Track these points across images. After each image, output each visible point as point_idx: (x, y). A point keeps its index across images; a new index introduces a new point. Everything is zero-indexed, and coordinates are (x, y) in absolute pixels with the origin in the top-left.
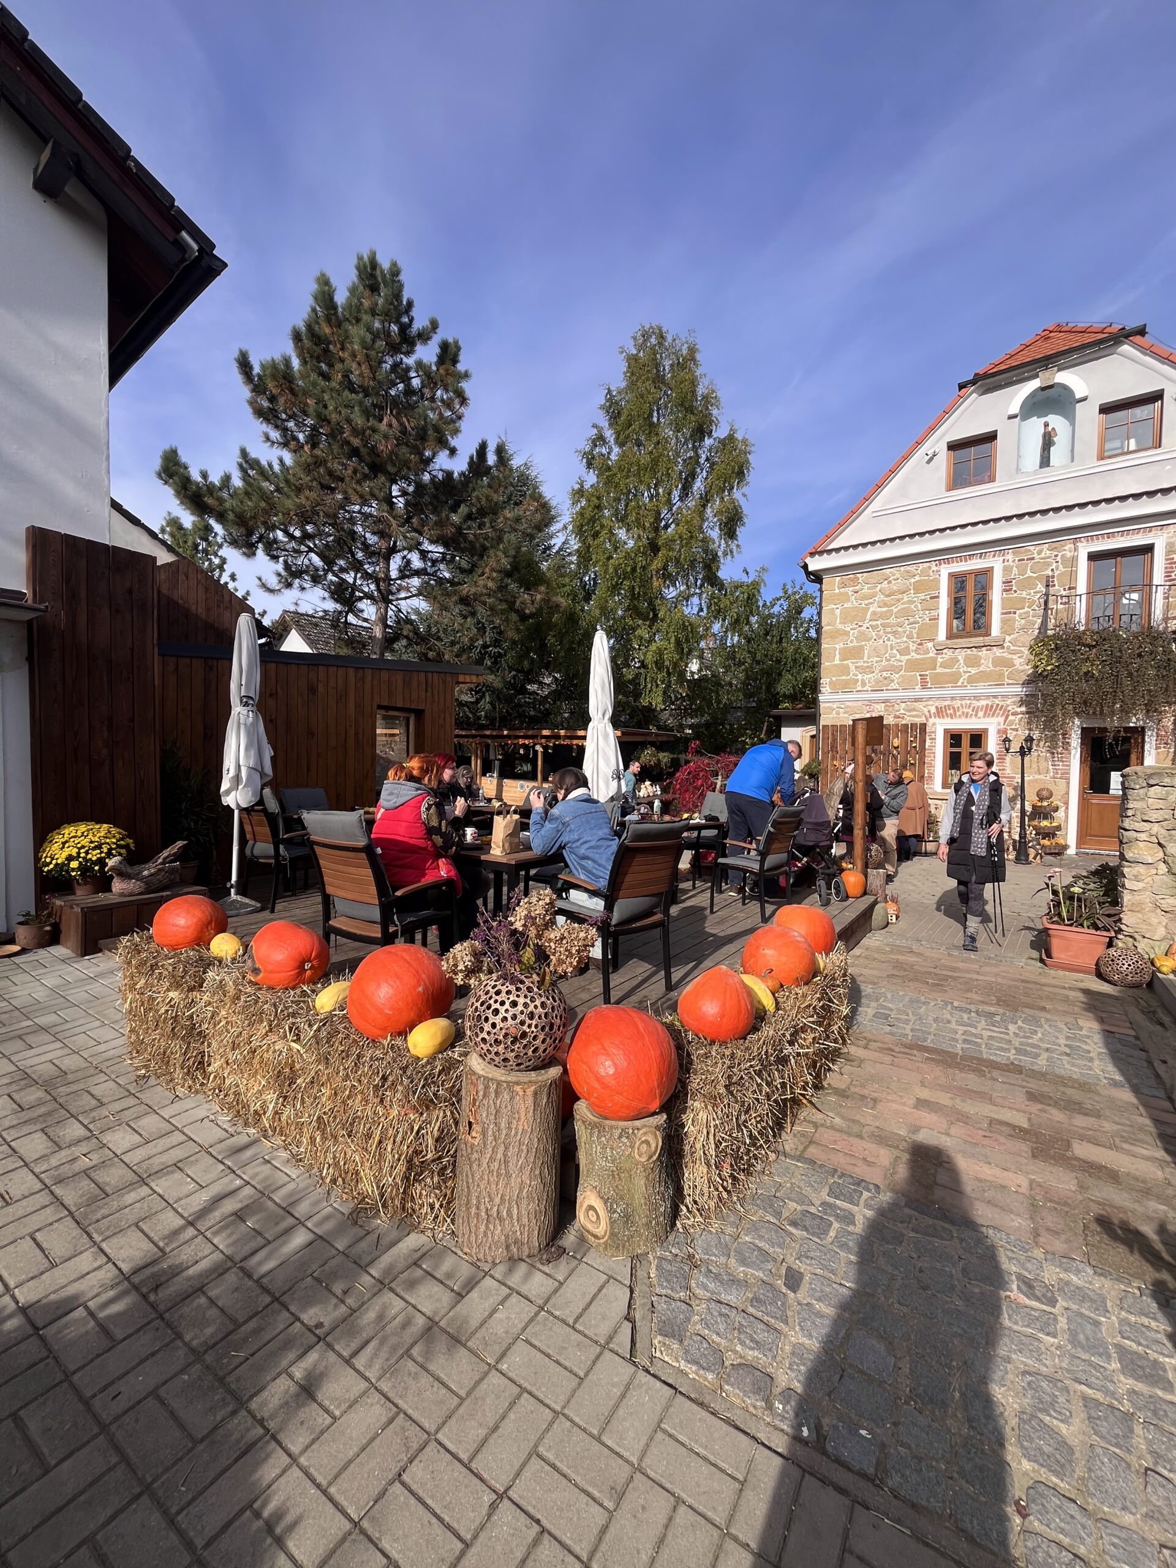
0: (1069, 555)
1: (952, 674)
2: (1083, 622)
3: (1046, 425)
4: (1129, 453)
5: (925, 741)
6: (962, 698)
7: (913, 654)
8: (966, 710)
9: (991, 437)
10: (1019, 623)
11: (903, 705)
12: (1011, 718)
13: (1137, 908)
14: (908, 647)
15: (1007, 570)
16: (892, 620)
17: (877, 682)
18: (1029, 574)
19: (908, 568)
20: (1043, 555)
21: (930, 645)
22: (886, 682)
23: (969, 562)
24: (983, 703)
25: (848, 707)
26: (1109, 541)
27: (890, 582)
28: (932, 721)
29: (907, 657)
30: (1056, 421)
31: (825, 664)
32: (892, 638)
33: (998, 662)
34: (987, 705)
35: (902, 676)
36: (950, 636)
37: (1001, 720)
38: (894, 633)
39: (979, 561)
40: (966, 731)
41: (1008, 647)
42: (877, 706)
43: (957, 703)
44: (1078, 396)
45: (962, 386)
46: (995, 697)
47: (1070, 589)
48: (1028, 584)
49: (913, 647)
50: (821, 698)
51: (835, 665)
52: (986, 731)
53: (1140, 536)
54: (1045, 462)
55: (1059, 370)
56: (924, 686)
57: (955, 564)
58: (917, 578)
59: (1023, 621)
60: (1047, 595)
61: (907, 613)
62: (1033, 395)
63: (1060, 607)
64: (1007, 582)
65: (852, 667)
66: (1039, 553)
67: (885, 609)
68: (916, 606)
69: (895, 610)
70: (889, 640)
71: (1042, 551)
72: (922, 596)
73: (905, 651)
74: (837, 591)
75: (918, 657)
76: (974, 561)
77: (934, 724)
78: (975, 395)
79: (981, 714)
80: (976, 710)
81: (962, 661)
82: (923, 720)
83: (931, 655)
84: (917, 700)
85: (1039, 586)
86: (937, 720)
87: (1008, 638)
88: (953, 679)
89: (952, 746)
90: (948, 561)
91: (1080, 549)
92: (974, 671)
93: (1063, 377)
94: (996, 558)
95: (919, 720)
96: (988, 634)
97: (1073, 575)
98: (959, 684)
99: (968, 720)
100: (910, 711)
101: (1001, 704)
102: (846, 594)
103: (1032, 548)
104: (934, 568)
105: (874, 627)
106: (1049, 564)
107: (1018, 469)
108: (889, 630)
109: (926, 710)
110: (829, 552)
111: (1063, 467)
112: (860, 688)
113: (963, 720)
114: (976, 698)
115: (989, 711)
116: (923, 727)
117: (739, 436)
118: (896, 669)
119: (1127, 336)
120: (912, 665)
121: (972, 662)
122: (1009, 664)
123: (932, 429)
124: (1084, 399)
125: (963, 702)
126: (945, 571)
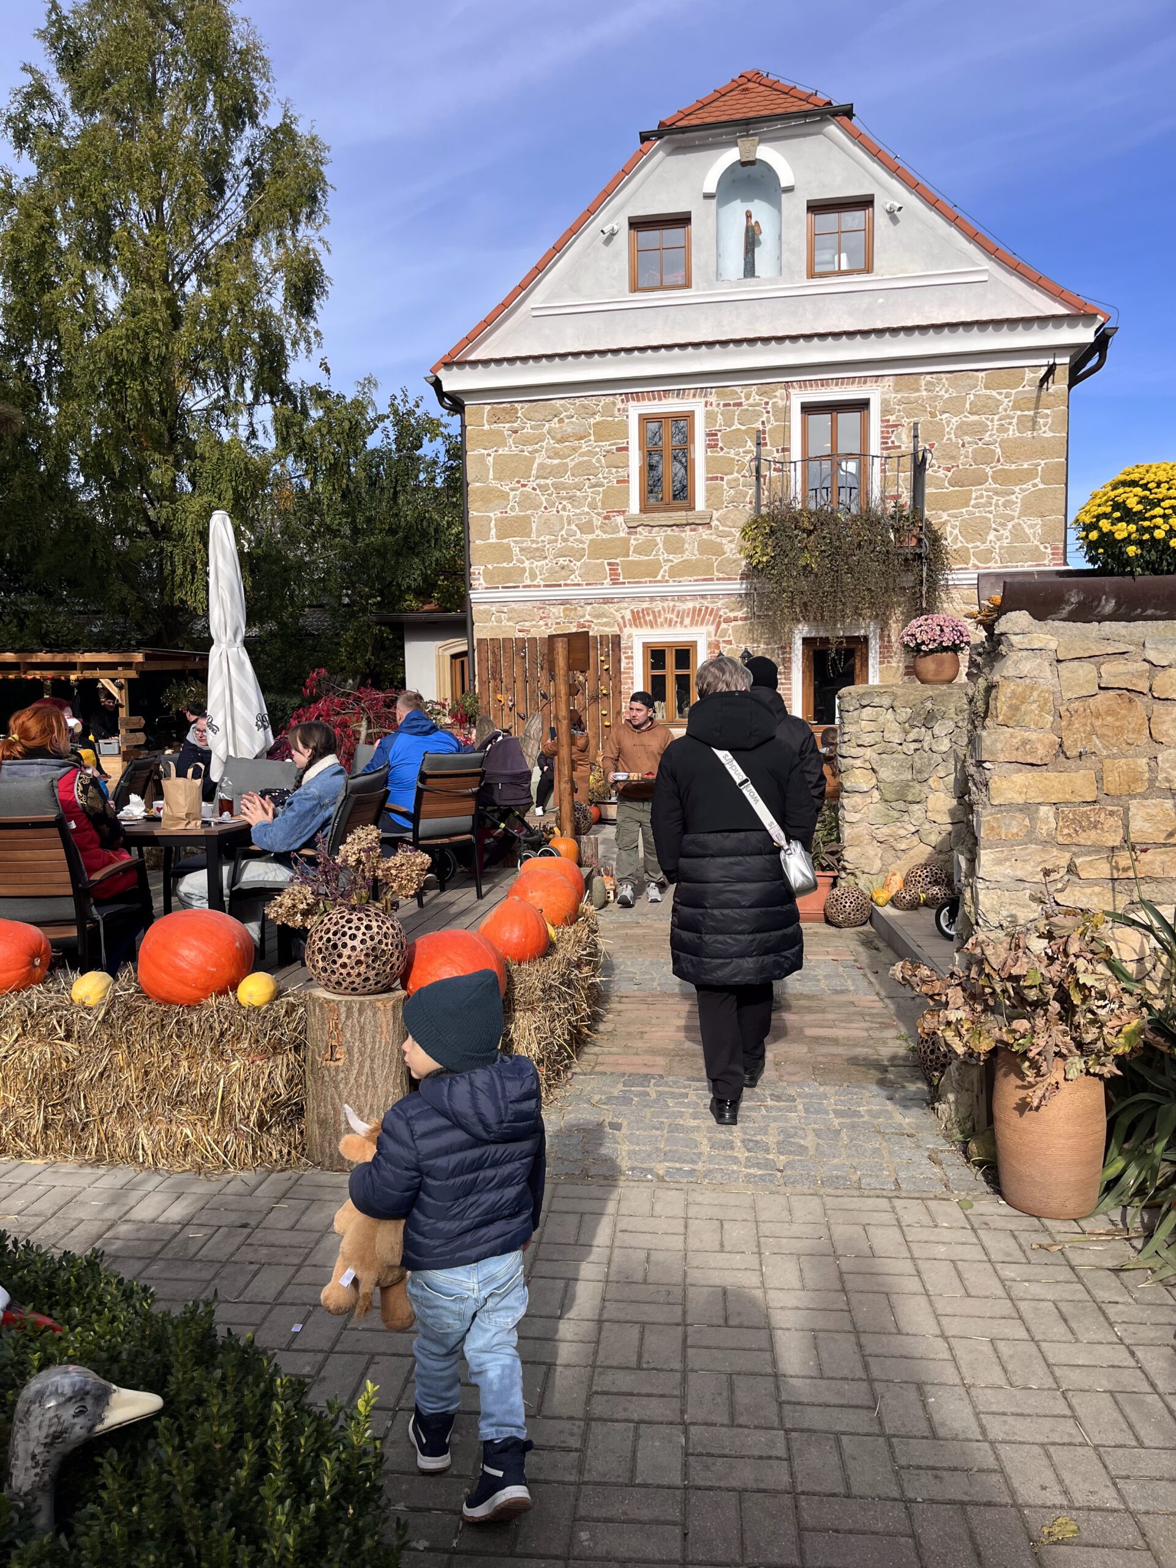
0: (781, 403)
1: (649, 563)
2: (799, 497)
3: (749, 216)
4: (841, 273)
5: (619, 661)
6: (664, 598)
7: (598, 532)
8: (669, 616)
9: (682, 220)
10: (728, 493)
11: (589, 607)
12: (723, 626)
13: (857, 842)
14: (590, 522)
15: (710, 417)
16: (567, 479)
17: (552, 572)
18: (737, 426)
19: (586, 402)
20: (751, 401)
21: (620, 519)
22: (563, 573)
23: (664, 401)
24: (690, 605)
25: (512, 610)
26: (823, 390)
27: (561, 421)
28: (627, 631)
29: (590, 537)
30: (761, 211)
31: (476, 543)
32: (569, 506)
33: (707, 547)
34: (694, 609)
35: (585, 564)
36: (644, 509)
37: (712, 628)
38: (571, 499)
39: (676, 400)
40: (670, 645)
41: (717, 527)
42: (554, 610)
43: (658, 606)
44: (784, 183)
45: (645, 137)
46: (703, 596)
47: (784, 450)
48: (734, 440)
49: (597, 521)
50: (473, 596)
51: (491, 545)
52: (694, 644)
53: (855, 387)
54: (750, 270)
55: (760, 142)
56: (615, 582)
57: (646, 402)
58: (598, 418)
59: (732, 492)
60: (758, 458)
61: (586, 469)
62: (731, 169)
63: (774, 474)
64: (711, 435)
65: (516, 550)
66: (748, 397)
67: (556, 461)
68: (598, 460)
69: (571, 464)
70: (564, 509)
71: (749, 394)
72: (606, 445)
73: (586, 528)
74: (486, 427)
75: (604, 536)
76: (670, 401)
77: (630, 636)
78: (661, 154)
79: (687, 621)
80: (681, 615)
81: (661, 545)
82: (615, 630)
83: (622, 534)
84: (607, 601)
85: (749, 443)
86: (635, 631)
87: (716, 515)
88: (650, 571)
89: (654, 666)
90: (637, 397)
91: (793, 397)
92: (676, 559)
93: (766, 152)
94: (697, 399)
95: (609, 631)
96: (691, 508)
97: (786, 431)
98: (659, 578)
99: (672, 630)
100: (598, 617)
101: (711, 606)
102: (500, 433)
103: (739, 390)
104: (620, 405)
105: (544, 488)
106: (760, 415)
107: (718, 274)
108: (564, 493)
109: (618, 616)
110: (474, 363)
111: (771, 281)
112: (528, 582)
113: (666, 630)
114: (681, 598)
115: (698, 616)
116: (617, 640)
117: (301, 129)
118: (577, 554)
119: (835, 114)
120: (598, 549)
121: (675, 547)
122: (718, 550)
123: (607, 193)
124: (790, 189)
125: (665, 604)
126: (635, 410)
